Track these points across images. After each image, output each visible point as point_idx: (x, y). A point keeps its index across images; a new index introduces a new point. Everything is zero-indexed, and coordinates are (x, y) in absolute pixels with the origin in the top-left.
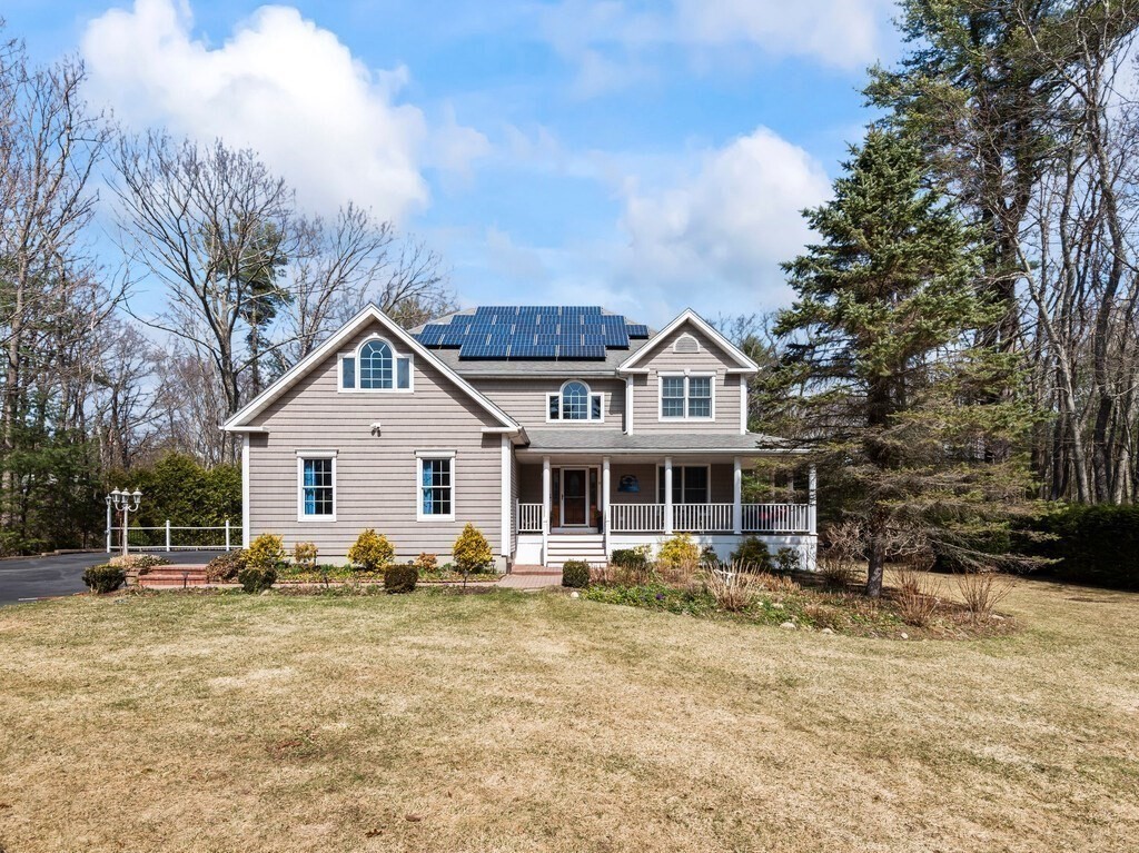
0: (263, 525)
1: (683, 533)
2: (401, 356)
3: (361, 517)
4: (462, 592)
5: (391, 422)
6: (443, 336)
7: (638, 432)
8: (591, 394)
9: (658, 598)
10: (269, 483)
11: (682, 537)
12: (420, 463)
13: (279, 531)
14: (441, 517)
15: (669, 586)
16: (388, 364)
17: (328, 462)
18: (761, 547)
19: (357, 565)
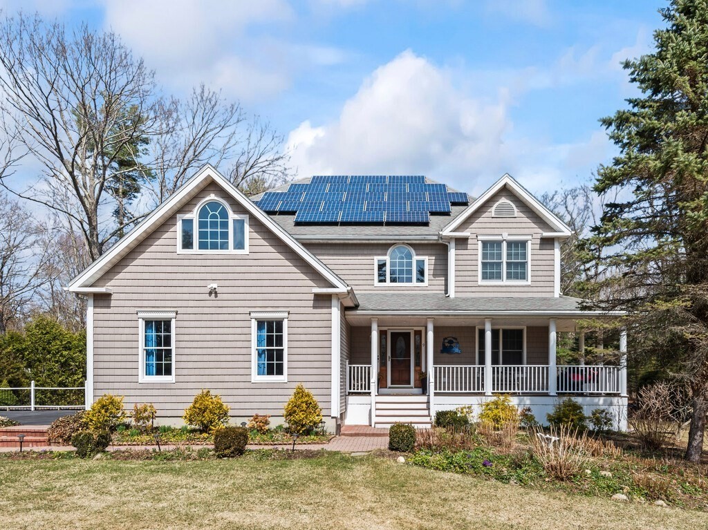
0: (106, 386)
1: (502, 394)
2: (237, 217)
3: (199, 378)
4: (291, 455)
5: (227, 283)
6: (280, 203)
7: (460, 295)
8: (415, 258)
9: (484, 465)
10: (112, 344)
11: (502, 398)
12: (254, 324)
13: (121, 393)
14: (274, 378)
15: (493, 451)
16: (225, 225)
17: (167, 323)
18: (576, 408)
19: (193, 427)
